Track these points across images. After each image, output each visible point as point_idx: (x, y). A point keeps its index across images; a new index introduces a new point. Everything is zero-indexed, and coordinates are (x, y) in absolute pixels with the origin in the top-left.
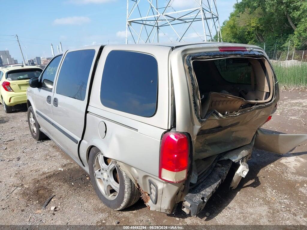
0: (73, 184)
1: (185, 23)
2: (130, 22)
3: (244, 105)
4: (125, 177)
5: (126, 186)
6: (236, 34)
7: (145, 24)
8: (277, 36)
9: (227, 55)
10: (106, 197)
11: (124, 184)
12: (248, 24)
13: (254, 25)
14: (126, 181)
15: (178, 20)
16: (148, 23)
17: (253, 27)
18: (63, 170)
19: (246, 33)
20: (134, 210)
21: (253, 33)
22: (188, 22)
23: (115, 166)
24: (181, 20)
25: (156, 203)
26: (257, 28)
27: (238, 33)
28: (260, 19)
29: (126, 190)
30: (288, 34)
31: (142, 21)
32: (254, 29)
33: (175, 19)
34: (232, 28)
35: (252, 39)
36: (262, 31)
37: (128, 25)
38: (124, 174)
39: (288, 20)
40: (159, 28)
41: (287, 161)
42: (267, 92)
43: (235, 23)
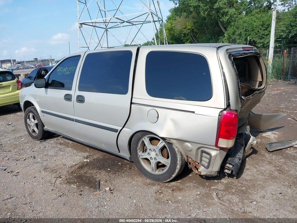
0: (109, 169)
1: (133, 25)
2: (81, 24)
3: (247, 92)
4: (177, 152)
5: (178, 159)
6: (173, 36)
7: (95, 26)
8: (210, 38)
9: (247, 53)
10: (153, 173)
11: (177, 157)
12: (184, 27)
13: (190, 27)
14: (178, 155)
15: (127, 22)
16: (97, 25)
17: (189, 29)
18: (89, 161)
19: (183, 35)
20: (178, 180)
21: (188, 35)
22: (135, 25)
23: (164, 145)
24: (129, 22)
25: (208, 167)
26: (193, 31)
27: (176, 35)
28: (194, 23)
29: (178, 162)
30: (218, 36)
31: (92, 23)
32: (189, 31)
33: (124, 22)
34: (169, 30)
35: (187, 40)
36: (196, 33)
37: (80, 27)
38: (176, 149)
39: (218, 23)
40: (108, 31)
41: (267, 135)
42: (260, 81)
43: (172, 26)
